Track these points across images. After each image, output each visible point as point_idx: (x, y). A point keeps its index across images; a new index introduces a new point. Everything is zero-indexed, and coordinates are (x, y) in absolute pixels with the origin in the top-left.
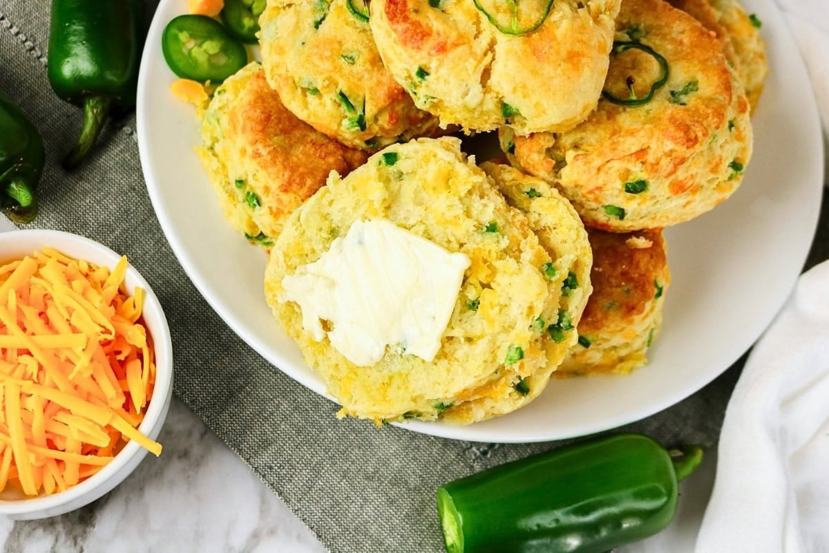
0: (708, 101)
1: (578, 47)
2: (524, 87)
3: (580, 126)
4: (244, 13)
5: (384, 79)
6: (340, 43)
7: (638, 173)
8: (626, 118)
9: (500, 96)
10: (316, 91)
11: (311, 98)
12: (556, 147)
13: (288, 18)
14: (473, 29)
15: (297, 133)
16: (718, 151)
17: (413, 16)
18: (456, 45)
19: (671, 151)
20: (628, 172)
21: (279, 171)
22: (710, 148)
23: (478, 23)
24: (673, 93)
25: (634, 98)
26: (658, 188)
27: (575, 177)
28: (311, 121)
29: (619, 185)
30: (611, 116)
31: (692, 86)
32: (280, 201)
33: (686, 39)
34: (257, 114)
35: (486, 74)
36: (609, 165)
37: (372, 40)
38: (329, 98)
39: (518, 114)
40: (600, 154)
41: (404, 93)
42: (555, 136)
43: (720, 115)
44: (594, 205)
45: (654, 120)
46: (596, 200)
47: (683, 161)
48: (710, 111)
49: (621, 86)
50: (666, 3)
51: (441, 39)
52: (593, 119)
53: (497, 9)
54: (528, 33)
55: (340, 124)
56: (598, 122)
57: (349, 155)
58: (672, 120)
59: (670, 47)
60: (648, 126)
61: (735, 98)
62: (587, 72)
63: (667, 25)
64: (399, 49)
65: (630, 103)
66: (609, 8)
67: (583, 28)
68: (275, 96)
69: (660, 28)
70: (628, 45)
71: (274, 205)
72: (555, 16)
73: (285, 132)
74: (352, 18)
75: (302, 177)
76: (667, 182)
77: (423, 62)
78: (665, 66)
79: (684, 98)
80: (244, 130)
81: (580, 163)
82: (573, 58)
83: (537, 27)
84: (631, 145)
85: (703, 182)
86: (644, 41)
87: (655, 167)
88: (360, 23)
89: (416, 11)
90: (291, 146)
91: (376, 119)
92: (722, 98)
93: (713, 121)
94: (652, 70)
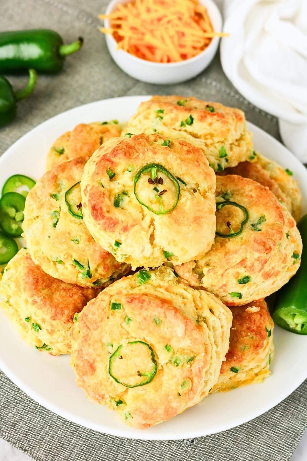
0: (273, 226)
1: (198, 214)
2: (174, 241)
3: (207, 254)
4: (12, 222)
5: (97, 248)
6: (69, 233)
7: (243, 273)
8: (231, 244)
9: (162, 248)
10: (61, 262)
11: (59, 266)
12: (197, 267)
13: (38, 225)
14: (140, 215)
15: (55, 286)
16: (284, 252)
17: (107, 215)
18: (133, 226)
19: (259, 257)
20: (238, 273)
21: (48, 309)
22: (279, 251)
23: (142, 211)
24: (253, 225)
25: (232, 232)
26: (256, 278)
27: (210, 282)
28: (61, 278)
29: (235, 281)
30: (222, 245)
31: (262, 219)
32: (52, 325)
33: (254, 194)
34: (31, 280)
35: (152, 237)
36: (227, 272)
37: (86, 228)
38: (69, 264)
39: (173, 255)
40: (221, 267)
41: (109, 254)
42: (195, 261)
43: (281, 232)
44: (224, 294)
45: (246, 243)
46: (224, 291)
47: (266, 262)
48: (274, 231)
49: (224, 227)
50: (239, 176)
51: (124, 224)
52: (213, 248)
53: (151, 202)
54: (170, 212)
55: (77, 277)
56: (217, 249)
57: (85, 292)
58: (255, 240)
59: (246, 200)
60: (243, 246)
61: (286, 221)
62: (205, 226)
63: (242, 188)
64: (102, 233)
65: (231, 236)
66: (210, 189)
67: (199, 203)
68: (38, 267)
69: (238, 190)
70: (224, 204)
71: (49, 328)
72: (183, 200)
73: (48, 286)
74: (73, 218)
75: (62, 310)
76: (260, 274)
77: (117, 238)
78: (246, 211)
79: (259, 227)
80: (25, 290)
81: (211, 274)
82: (197, 220)
83: (174, 208)
84: (237, 258)
85: (280, 269)
86: (232, 200)
87: (252, 268)
88: (78, 220)
89: (108, 212)
90: (53, 294)
91: (96, 270)
92: (279, 223)
93: (277, 236)
94: (239, 215)
